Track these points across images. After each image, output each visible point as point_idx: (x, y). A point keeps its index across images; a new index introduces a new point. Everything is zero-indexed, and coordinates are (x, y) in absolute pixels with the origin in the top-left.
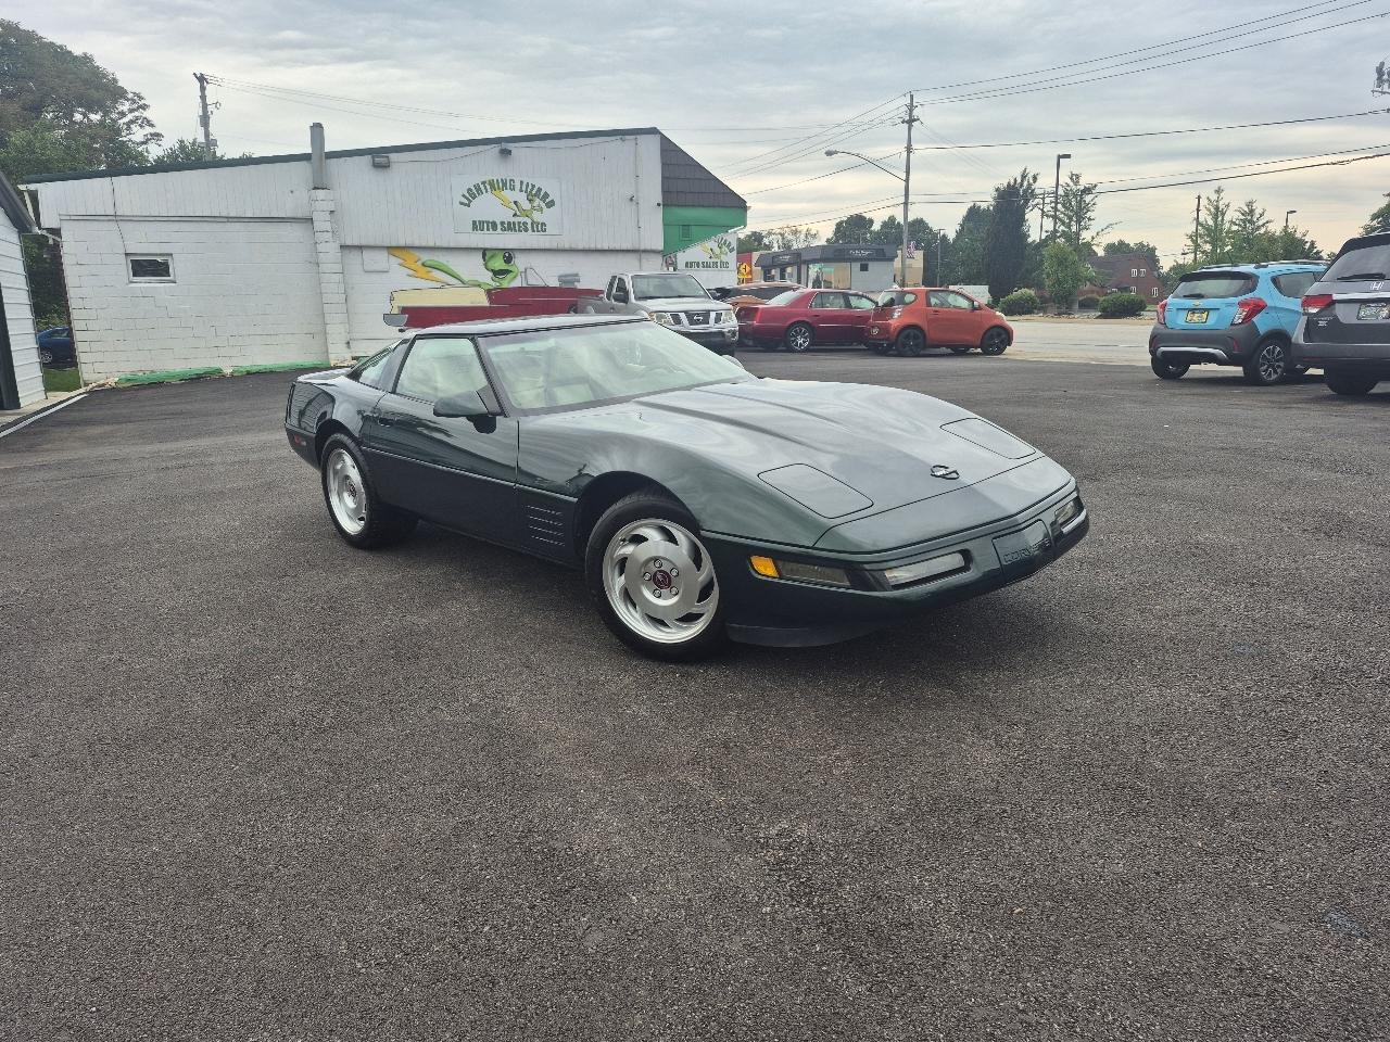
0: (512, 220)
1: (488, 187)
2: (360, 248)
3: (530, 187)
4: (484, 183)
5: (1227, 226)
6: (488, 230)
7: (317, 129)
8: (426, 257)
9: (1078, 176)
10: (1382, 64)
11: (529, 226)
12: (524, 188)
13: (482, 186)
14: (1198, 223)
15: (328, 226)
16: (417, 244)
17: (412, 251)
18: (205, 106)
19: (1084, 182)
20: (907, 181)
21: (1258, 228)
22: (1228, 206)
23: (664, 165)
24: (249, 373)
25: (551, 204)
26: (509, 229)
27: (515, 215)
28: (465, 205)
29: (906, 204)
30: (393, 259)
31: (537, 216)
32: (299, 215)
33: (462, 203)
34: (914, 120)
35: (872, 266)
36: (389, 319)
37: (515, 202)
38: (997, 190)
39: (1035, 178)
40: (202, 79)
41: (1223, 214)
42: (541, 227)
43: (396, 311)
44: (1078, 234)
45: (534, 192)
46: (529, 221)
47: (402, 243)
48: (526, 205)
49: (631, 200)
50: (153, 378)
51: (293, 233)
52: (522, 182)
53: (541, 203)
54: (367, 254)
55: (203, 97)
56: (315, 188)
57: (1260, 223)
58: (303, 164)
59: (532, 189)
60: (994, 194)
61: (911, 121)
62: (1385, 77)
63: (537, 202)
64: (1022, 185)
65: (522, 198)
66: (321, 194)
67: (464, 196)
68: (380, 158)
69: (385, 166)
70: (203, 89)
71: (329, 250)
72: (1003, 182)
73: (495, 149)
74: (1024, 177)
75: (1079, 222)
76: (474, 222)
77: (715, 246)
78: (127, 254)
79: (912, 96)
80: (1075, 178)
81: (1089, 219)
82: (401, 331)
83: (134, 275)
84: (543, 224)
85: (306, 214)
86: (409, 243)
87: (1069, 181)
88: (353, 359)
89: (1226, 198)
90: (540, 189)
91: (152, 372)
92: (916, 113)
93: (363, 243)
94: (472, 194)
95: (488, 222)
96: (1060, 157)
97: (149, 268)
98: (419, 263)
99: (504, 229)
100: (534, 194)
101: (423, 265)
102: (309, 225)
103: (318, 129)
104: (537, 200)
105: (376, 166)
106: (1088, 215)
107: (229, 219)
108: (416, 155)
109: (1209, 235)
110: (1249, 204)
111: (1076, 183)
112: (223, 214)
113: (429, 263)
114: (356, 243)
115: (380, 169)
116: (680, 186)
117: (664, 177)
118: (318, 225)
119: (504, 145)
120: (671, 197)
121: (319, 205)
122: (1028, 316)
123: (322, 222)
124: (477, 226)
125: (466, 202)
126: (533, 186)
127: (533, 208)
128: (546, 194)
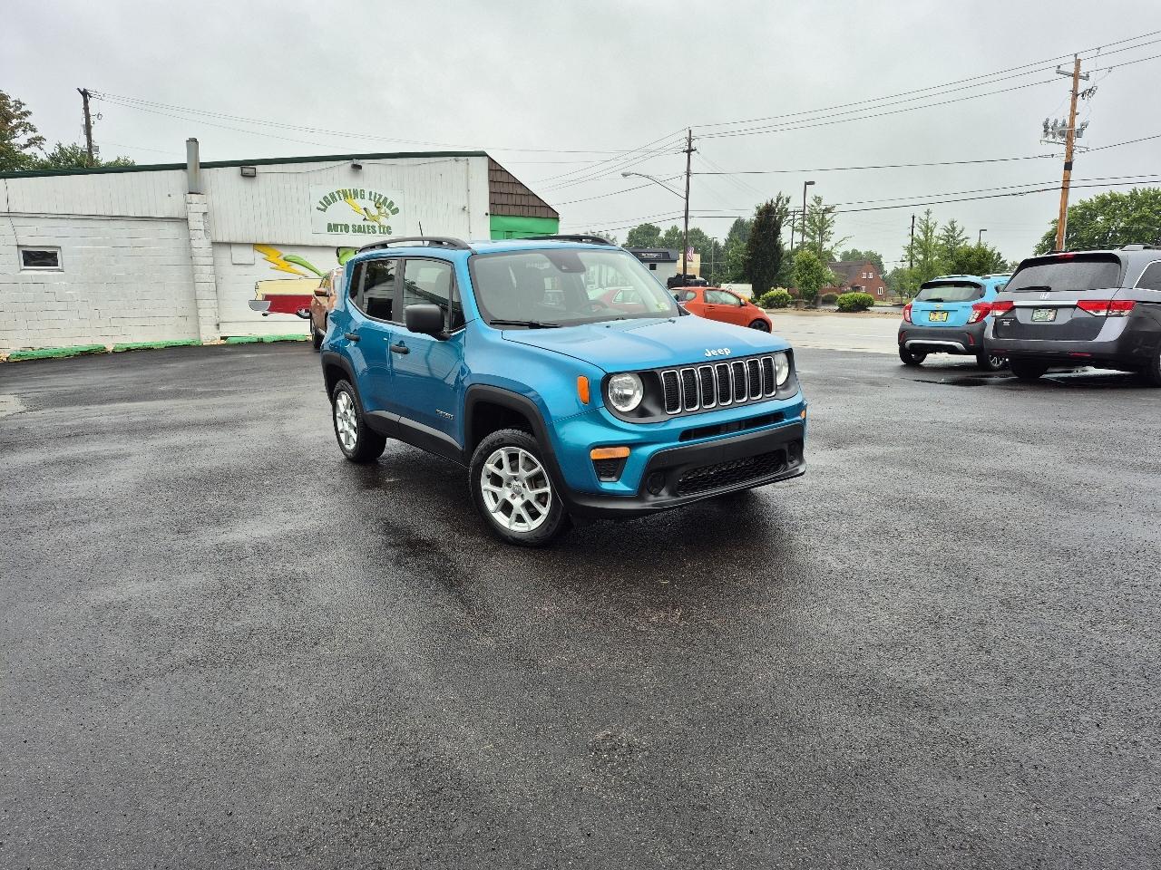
0: (362, 223)
1: (342, 195)
2: (229, 244)
3: (378, 197)
4: (338, 192)
5: (934, 241)
6: (341, 231)
7: (193, 142)
8: (286, 253)
9: (820, 199)
10: (1048, 120)
11: (377, 229)
12: (373, 194)
13: (336, 195)
14: (913, 238)
15: (201, 225)
16: (279, 242)
17: (274, 248)
18: (88, 117)
20: (687, 199)
21: (959, 242)
22: (935, 224)
23: (491, 182)
24: (129, 350)
25: (395, 211)
26: (360, 230)
27: (365, 219)
28: (324, 210)
29: (686, 217)
30: (257, 253)
31: (383, 221)
32: (176, 216)
33: (319, 209)
34: (692, 150)
35: (659, 266)
36: (254, 305)
37: (365, 209)
38: (757, 208)
39: (788, 201)
40: (85, 94)
41: (932, 231)
42: (386, 230)
43: (260, 298)
44: (822, 245)
45: (381, 201)
46: (377, 225)
47: (266, 241)
49: (464, 209)
50: (41, 354)
51: (171, 230)
52: (371, 193)
53: (388, 211)
54: (235, 250)
55: (86, 109)
56: (190, 193)
57: (961, 238)
58: (180, 172)
59: (379, 199)
60: (755, 211)
61: (689, 151)
62: (1050, 130)
63: (384, 209)
64: (777, 205)
65: (371, 206)
66: (195, 198)
67: (321, 203)
68: (247, 168)
69: (254, 176)
70: (86, 102)
71: (202, 244)
72: (762, 202)
73: (348, 164)
74: (778, 200)
75: (822, 233)
76: (329, 225)
78: (18, 246)
79: (690, 131)
80: (818, 200)
81: (830, 233)
82: (264, 315)
83: (25, 264)
84: (389, 228)
85: (182, 216)
86: (274, 240)
87: (815, 205)
88: (222, 338)
89: (934, 218)
90: (386, 199)
91: (40, 348)
93: (233, 240)
94: (328, 201)
95: (341, 225)
96: (807, 184)
97: (40, 258)
98: (281, 258)
99: (355, 231)
100: (380, 202)
101: (285, 259)
102: (184, 224)
105: (244, 175)
106: (828, 230)
107: (113, 218)
108: (278, 167)
109: (921, 248)
110: (954, 222)
111: (819, 204)
112: (108, 214)
113: (289, 258)
114: (226, 240)
115: (248, 180)
116: (504, 199)
117: (490, 192)
118: (192, 224)
119: (356, 162)
120: (496, 209)
121: (193, 207)
122: (783, 310)
123: (196, 222)
124: (332, 228)
125: (323, 207)
126: (381, 196)
127: (380, 214)
128: (392, 203)
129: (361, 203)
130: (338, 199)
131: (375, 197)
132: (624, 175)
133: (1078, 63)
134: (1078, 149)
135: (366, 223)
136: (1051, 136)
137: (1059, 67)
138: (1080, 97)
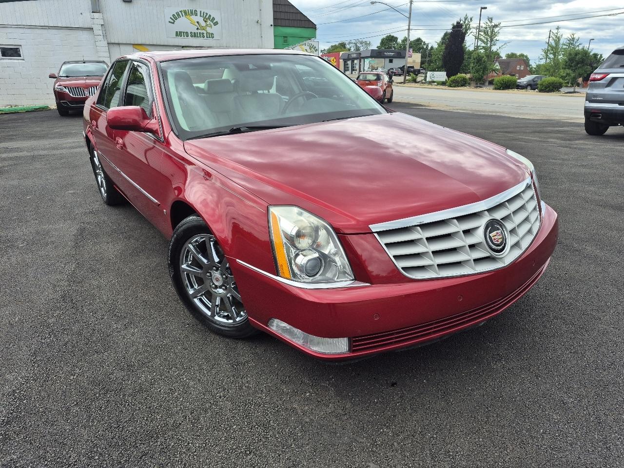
0: (196, 31)
1: (184, 16)
2: (119, 44)
3: (205, 14)
4: (181, 11)
5: (561, 46)
6: (184, 36)
9: (492, 19)
11: (205, 35)
12: (202, 15)
13: (180, 13)
14: (549, 45)
15: (100, 32)
16: (148, 43)
17: (145, 46)
19: (495, 22)
20: (410, 19)
21: (576, 47)
22: (562, 36)
23: (274, 4)
25: (216, 24)
26: (195, 36)
27: (197, 29)
28: (173, 23)
29: (409, 30)
30: (135, 50)
31: (209, 30)
32: (86, 26)
33: (169, 22)
35: (395, 60)
37: (198, 22)
38: (453, 25)
39: (471, 19)
41: (559, 40)
42: (211, 36)
44: (490, 47)
45: (207, 17)
46: (205, 32)
47: (140, 42)
48: (203, 24)
49: (257, 22)
51: (85, 35)
52: (201, 12)
53: (211, 23)
54: (122, 47)
56: (93, 12)
57: (577, 44)
59: (206, 16)
60: (451, 27)
63: (209, 22)
64: (464, 23)
65: (201, 20)
66: (96, 15)
67: (171, 18)
69: (131, 1)
71: (102, 45)
74: (465, 19)
75: (492, 40)
76: (177, 32)
77: (308, 48)
80: (490, 19)
81: (496, 40)
83: (3, 56)
84: (212, 34)
85: (90, 27)
86: (143, 42)
87: (488, 22)
90: (210, 16)
91: (16, 106)
93: (120, 42)
94: (175, 18)
95: (184, 32)
96: (482, 8)
97: (10, 52)
99: (192, 36)
100: (207, 18)
102: (91, 31)
104: (209, 21)
105: (125, 1)
106: (495, 38)
107: (50, 27)
109: (552, 50)
110: (573, 35)
111: (491, 22)
112: (46, 25)
114: (116, 42)
115: (126, 3)
116: (282, 16)
117: (274, 11)
118: (96, 32)
120: (278, 22)
121: (96, 21)
122: (462, 88)
123: (98, 30)
124: (178, 34)
125: (172, 21)
126: (207, 14)
127: (207, 25)
128: (214, 19)
129: (195, 19)
130: (181, 16)
131: (204, 14)
132: (372, 3)
135: (199, 31)
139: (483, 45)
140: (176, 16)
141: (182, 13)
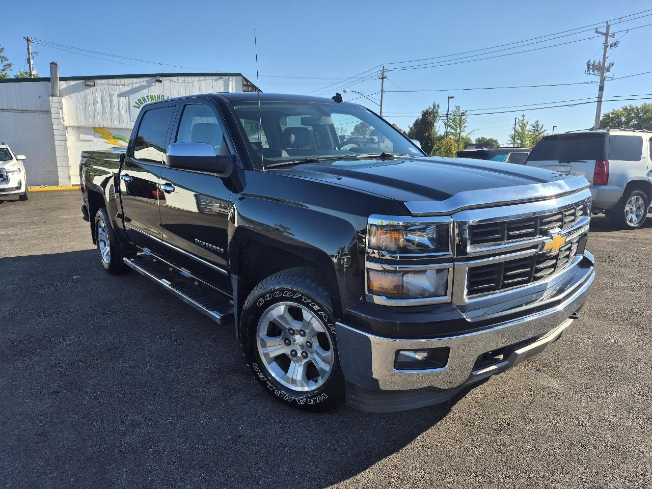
1: (150, 99)
2: (78, 128)
4: (146, 97)
5: (527, 132)
8: (114, 133)
9: (459, 107)
10: (589, 61)
13: (146, 98)
14: (515, 131)
15: (58, 116)
16: (110, 126)
17: (107, 130)
19: (462, 110)
20: (381, 106)
21: (541, 133)
22: (527, 123)
28: (137, 107)
30: (96, 134)
32: (43, 109)
33: (134, 106)
34: (385, 78)
38: (423, 112)
39: (439, 107)
40: (28, 40)
41: (525, 127)
47: (101, 126)
51: (40, 119)
52: (168, 97)
54: (81, 131)
56: (52, 96)
57: (542, 131)
58: (46, 83)
60: (421, 113)
61: (383, 78)
62: (591, 67)
64: (433, 110)
66: (55, 99)
67: (136, 103)
68: (89, 81)
69: (93, 86)
70: (28, 45)
71: (60, 128)
74: (434, 107)
75: (460, 127)
79: (383, 67)
81: (465, 127)
85: (47, 110)
86: (106, 125)
88: (72, 185)
89: (526, 120)
92: (385, 74)
93: (80, 125)
94: (141, 102)
96: (449, 98)
98: (111, 136)
101: (114, 137)
102: (49, 115)
103: (53, 65)
105: (87, 85)
108: (111, 81)
109: (519, 136)
110: (537, 122)
111: (459, 110)
113: (117, 137)
114: (76, 125)
115: (89, 87)
118: (53, 116)
119: (158, 78)
121: (54, 105)
123: (56, 113)
125: (138, 106)
132: (344, 91)
133: (608, 26)
134: (607, 79)
136: (591, 71)
137: (597, 29)
138: (609, 47)
139: (453, 131)
140: (142, 100)
141: (148, 99)
